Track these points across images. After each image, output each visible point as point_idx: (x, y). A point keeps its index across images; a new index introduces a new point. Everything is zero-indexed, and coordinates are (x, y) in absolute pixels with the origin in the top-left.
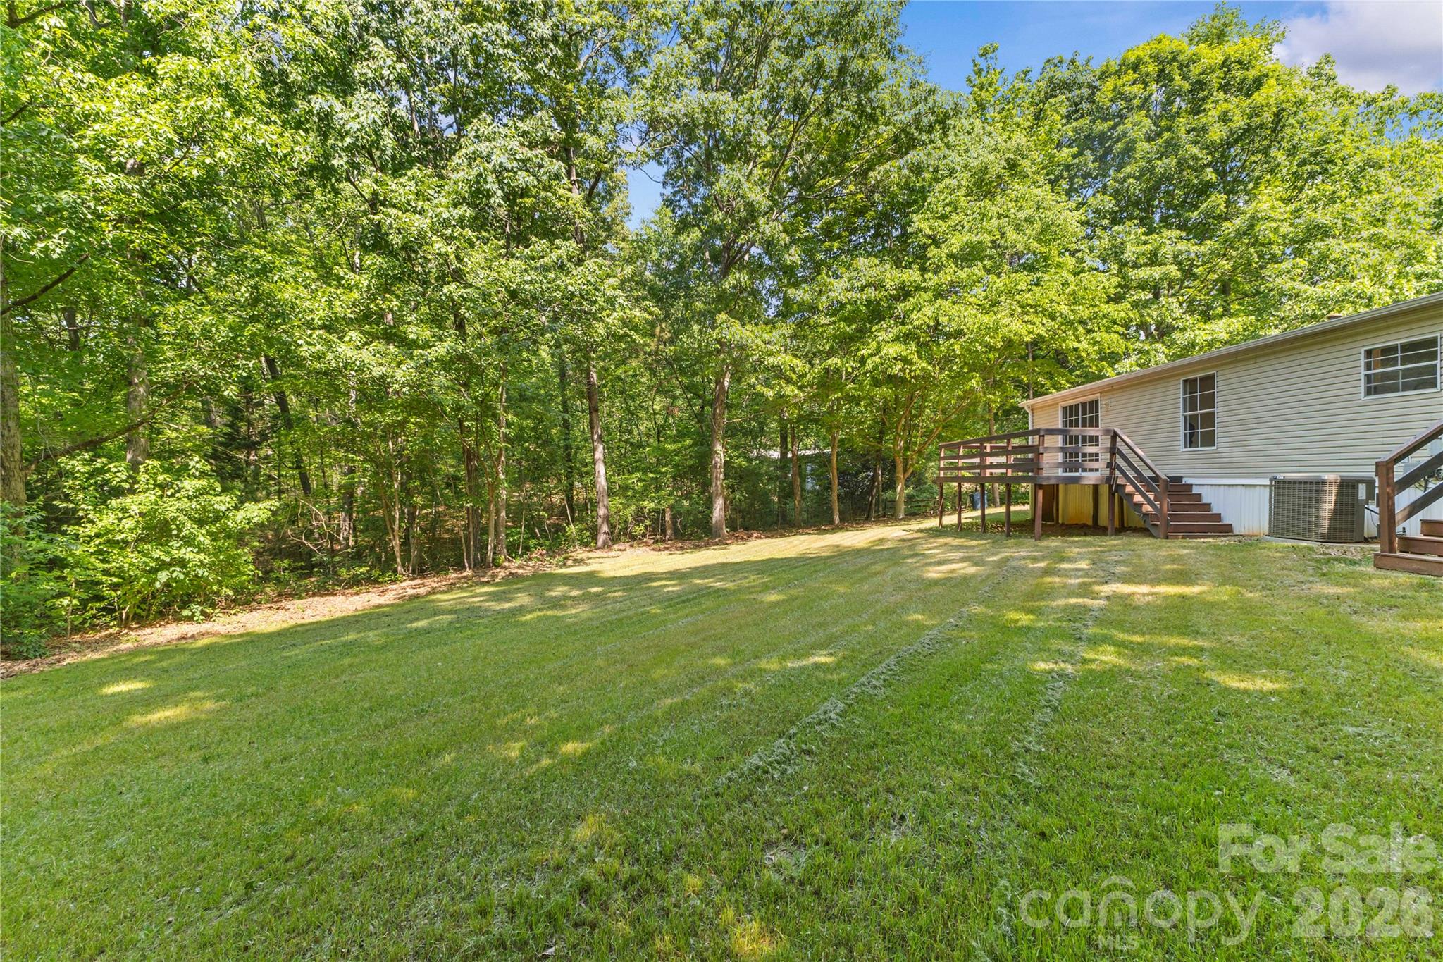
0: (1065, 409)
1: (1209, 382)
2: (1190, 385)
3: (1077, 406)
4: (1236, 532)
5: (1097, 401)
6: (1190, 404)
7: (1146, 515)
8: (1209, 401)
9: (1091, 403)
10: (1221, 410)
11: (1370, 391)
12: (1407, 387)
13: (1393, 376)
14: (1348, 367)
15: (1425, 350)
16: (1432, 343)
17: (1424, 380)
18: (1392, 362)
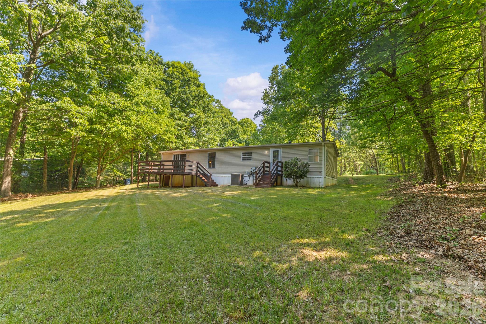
0: (174, 155)
1: (214, 154)
2: (210, 154)
3: (179, 155)
4: (219, 185)
5: (185, 155)
6: (210, 158)
7: (206, 182)
8: (214, 158)
9: (183, 155)
10: (216, 160)
11: (243, 160)
12: (248, 160)
13: (246, 158)
14: (239, 155)
15: (250, 154)
16: (251, 153)
17: (250, 159)
18: (246, 155)
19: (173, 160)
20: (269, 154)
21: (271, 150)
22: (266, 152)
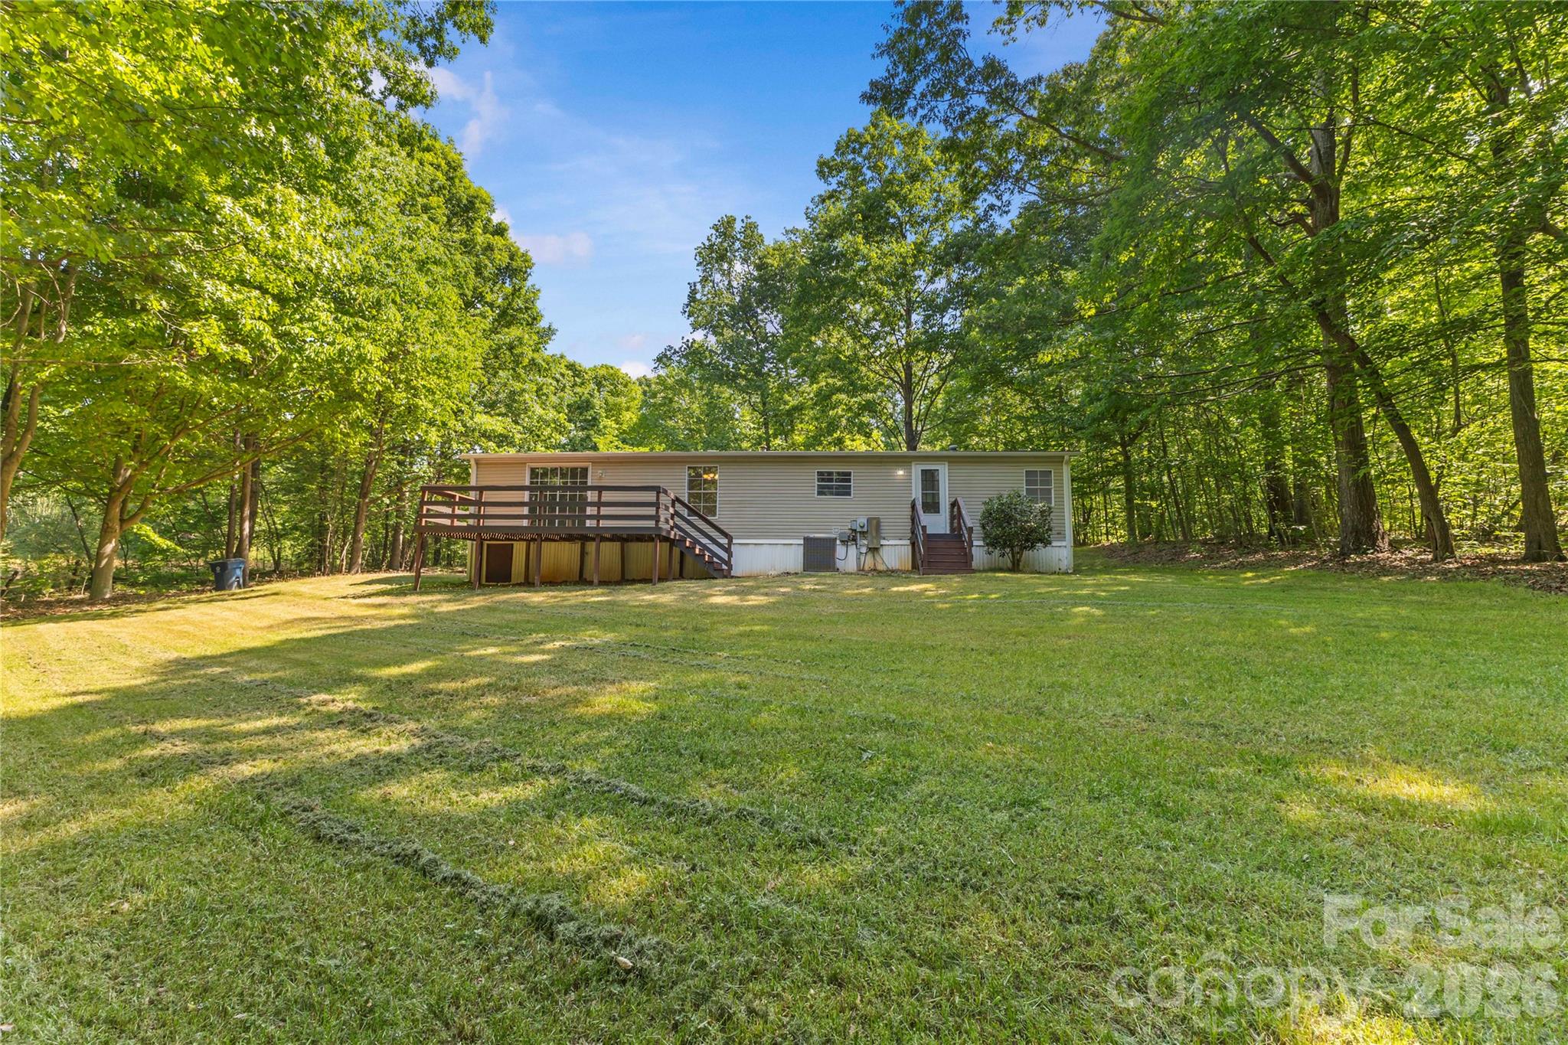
2: (693, 471)
3: (554, 469)
6: (694, 485)
9: (574, 470)
10: (721, 491)
11: (819, 493)
12: (837, 494)
13: (830, 487)
14: (808, 478)
15: (846, 477)
16: (849, 474)
17: (845, 491)
18: (831, 480)
19: (527, 483)
20: (908, 479)
21: (917, 470)
22: (901, 473)
